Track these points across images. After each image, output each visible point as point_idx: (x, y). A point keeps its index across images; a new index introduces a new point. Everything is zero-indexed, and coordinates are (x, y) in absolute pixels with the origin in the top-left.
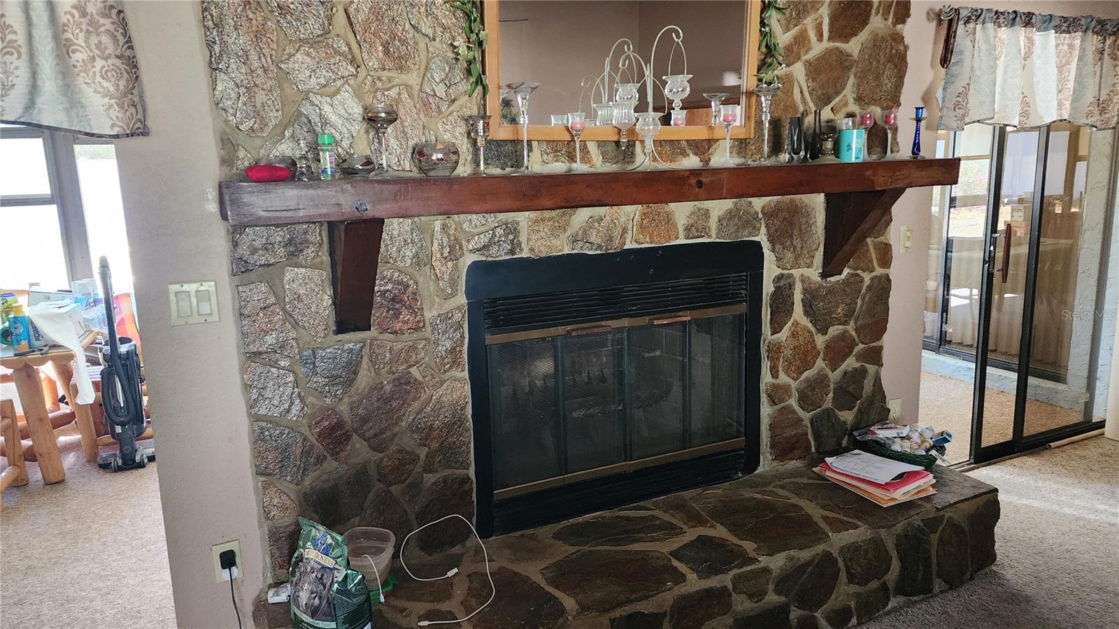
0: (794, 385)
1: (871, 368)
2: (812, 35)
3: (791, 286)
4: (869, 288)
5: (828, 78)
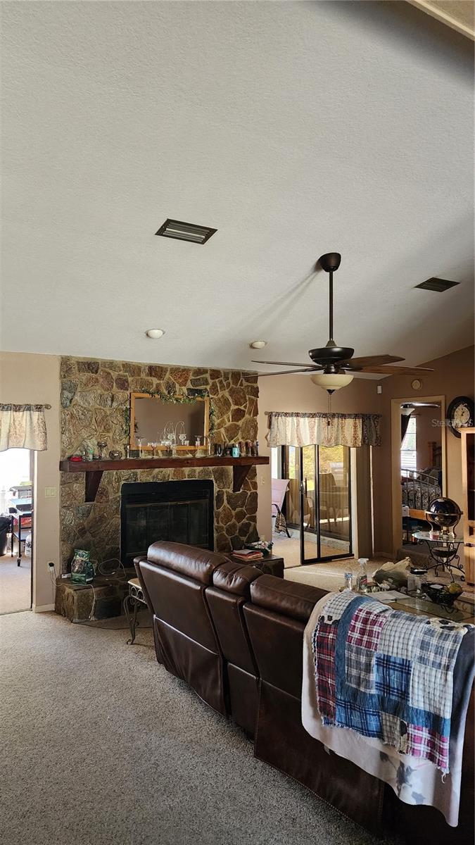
0: (225, 527)
1: (252, 523)
2: (226, 420)
3: (223, 494)
4: (250, 496)
5: (232, 432)
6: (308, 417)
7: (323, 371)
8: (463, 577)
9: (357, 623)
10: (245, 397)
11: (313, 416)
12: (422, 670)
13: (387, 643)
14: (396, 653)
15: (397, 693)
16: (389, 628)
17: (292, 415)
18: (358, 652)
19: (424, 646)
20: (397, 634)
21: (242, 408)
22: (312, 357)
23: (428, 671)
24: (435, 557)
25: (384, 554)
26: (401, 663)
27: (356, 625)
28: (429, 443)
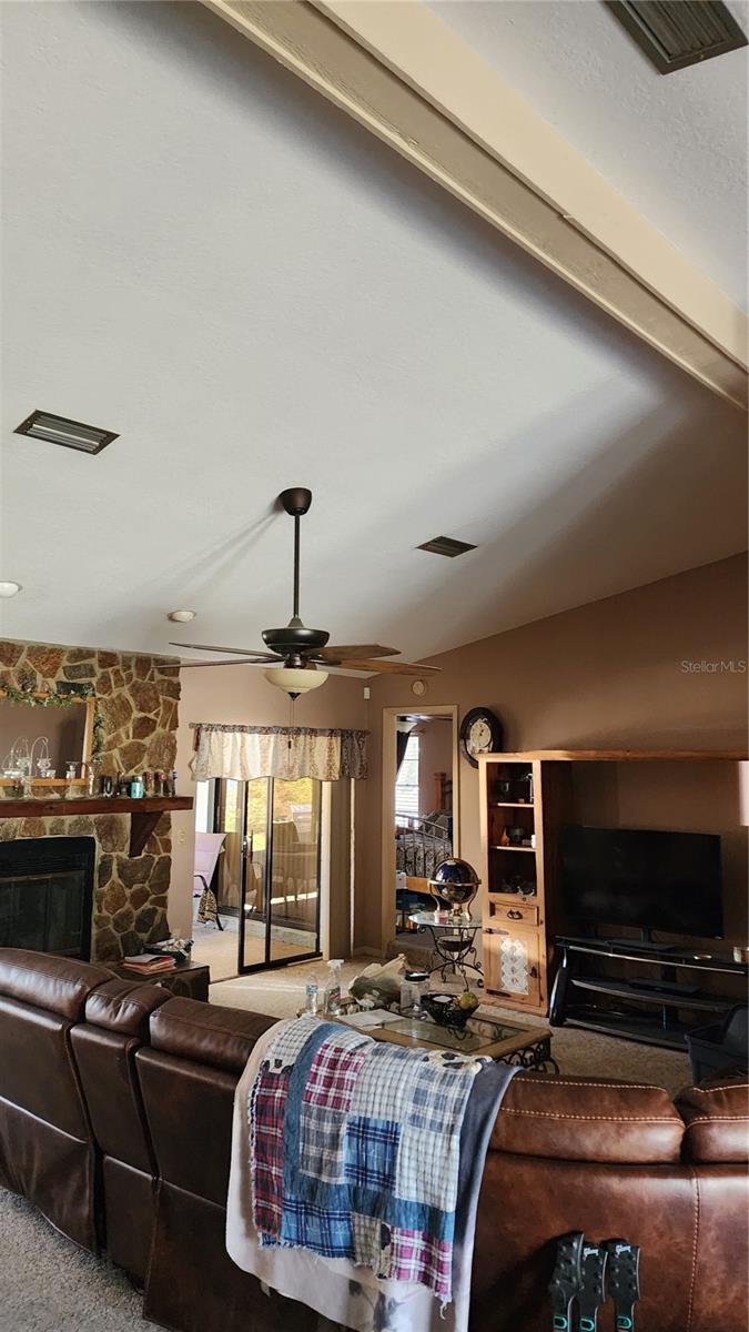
0: (112, 917)
1: (160, 909)
2: (123, 736)
3: (111, 861)
4: (158, 863)
5: (132, 756)
6: (260, 732)
7: (282, 664)
8: (480, 981)
9: (320, 1068)
10: (157, 700)
11: (267, 730)
12: (416, 1137)
13: (364, 1097)
14: (378, 1115)
15: (378, 1178)
16: (369, 1072)
17: (233, 729)
18: (320, 1118)
19: (419, 1097)
20: (380, 1082)
21: (151, 716)
22: (267, 642)
23: (423, 1137)
24: (442, 952)
25: (368, 950)
26: (385, 1128)
27: (319, 1072)
28: (436, 775)
